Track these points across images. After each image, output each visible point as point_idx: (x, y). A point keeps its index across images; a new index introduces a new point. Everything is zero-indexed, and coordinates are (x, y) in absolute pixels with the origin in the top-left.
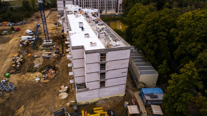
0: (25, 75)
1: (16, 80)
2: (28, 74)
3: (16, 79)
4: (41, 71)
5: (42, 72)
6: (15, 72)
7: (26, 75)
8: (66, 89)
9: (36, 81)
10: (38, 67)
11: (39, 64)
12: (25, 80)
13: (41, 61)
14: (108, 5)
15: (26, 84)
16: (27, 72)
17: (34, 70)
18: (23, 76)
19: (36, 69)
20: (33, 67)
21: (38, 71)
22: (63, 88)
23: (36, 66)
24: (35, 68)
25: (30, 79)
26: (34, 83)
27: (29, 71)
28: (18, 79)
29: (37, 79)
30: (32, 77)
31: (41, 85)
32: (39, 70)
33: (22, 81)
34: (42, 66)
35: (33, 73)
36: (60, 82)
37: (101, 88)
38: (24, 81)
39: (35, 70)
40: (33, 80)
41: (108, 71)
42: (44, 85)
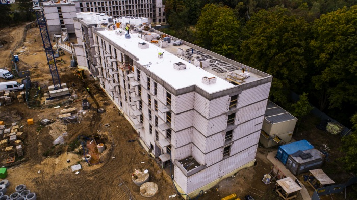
0: (42, 163)
1: (28, 179)
2: (49, 160)
3: (27, 177)
4: (73, 150)
5: (77, 150)
6: (15, 161)
7: (45, 164)
8: (146, 174)
9: (75, 172)
10: (63, 143)
11: (61, 137)
12: (48, 174)
13: (63, 129)
15: (56, 182)
16: (43, 158)
17: (56, 151)
18: (38, 166)
19: (61, 148)
20: (52, 144)
21: (68, 151)
22: (139, 174)
23: (57, 141)
24: (56, 145)
25: (58, 170)
26: (72, 177)
27: (46, 155)
28: (31, 177)
29: (76, 168)
30: (60, 164)
31: (91, 178)
32: (68, 149)
33: (43, 177)
34: (70, 138)
35: (57, 157)
36: (126, 163)
37: (224, 159)
38: (47, 178)
39: (58, 149)
40: (67, 172)
41: (238, 125)
42: (96, 177)
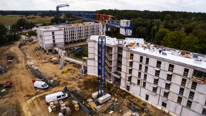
14: (92, 32)
